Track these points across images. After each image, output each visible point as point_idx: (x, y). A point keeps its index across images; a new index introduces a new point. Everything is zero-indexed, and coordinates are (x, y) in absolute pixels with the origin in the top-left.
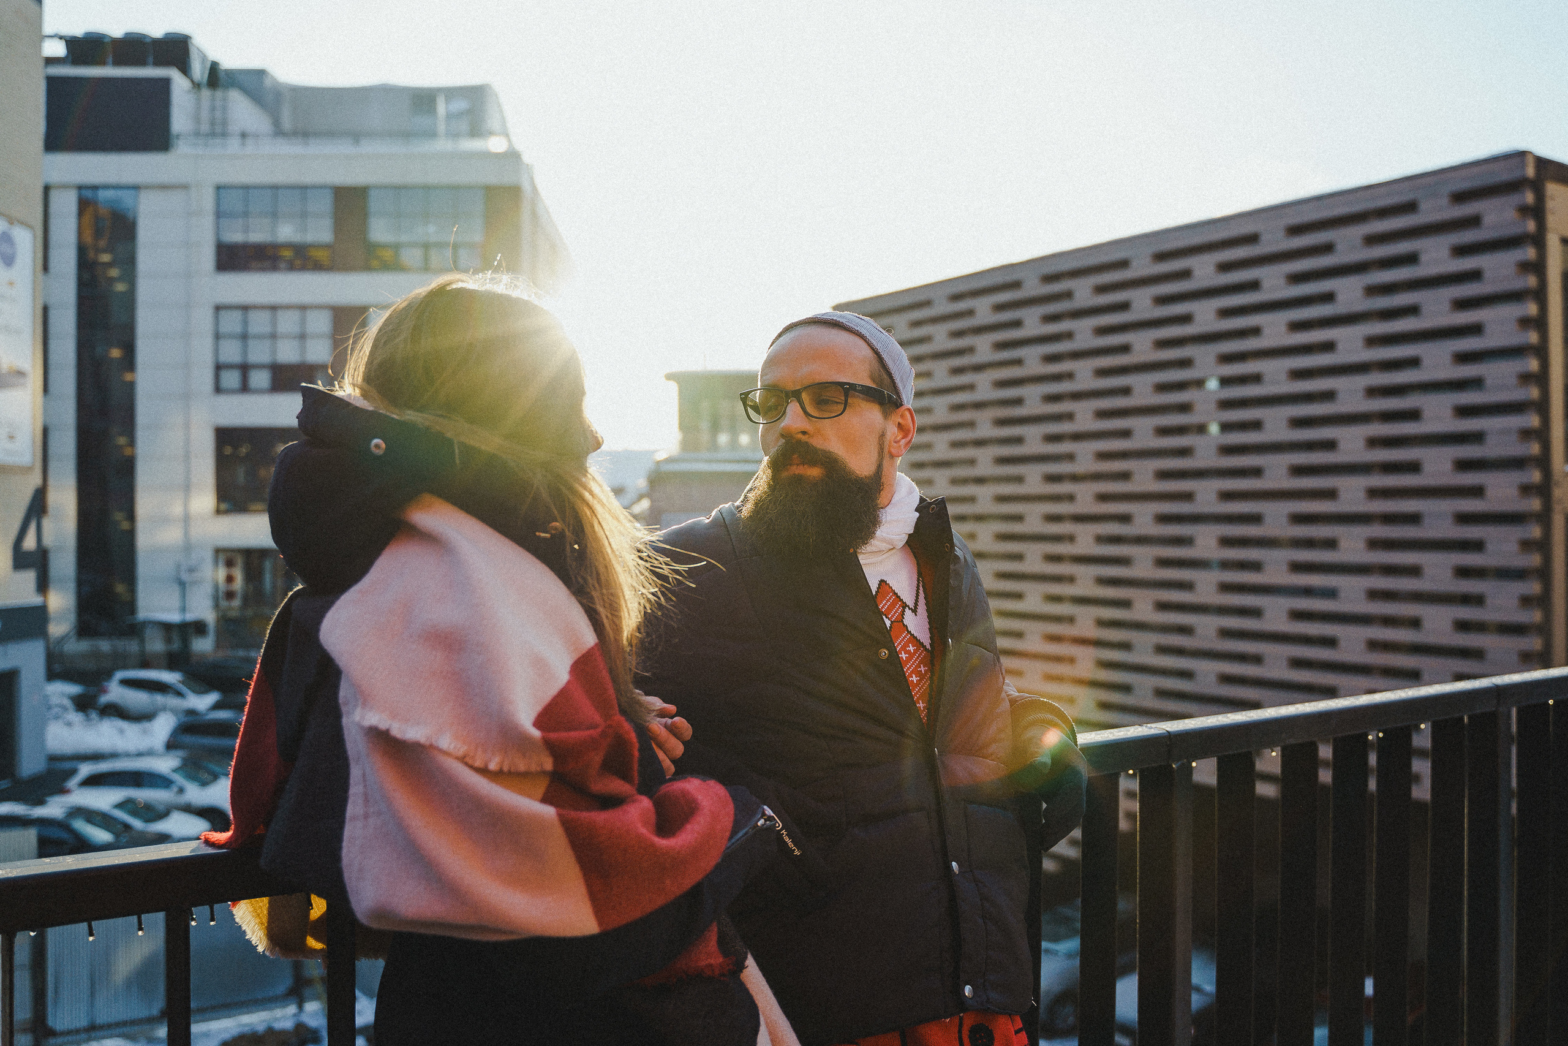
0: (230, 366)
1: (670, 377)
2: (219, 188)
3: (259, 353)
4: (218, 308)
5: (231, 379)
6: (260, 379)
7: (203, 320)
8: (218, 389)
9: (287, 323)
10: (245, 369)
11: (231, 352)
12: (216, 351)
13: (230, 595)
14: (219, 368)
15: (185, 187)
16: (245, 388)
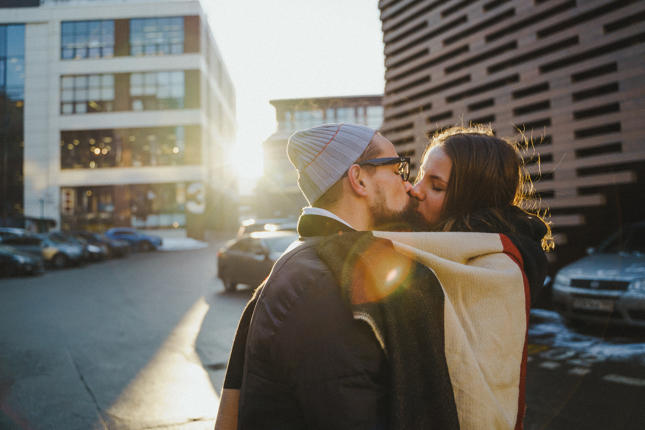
0: (68, 103)
1: (272, 102)
2: (63, 23)
3: (81, 96)
4: (62, 77)
5: (68, 108)
6: (81, 108)
7: (55, 81)
8: (62, 113)
9: (94, 81)
10: (74, 103)
11: (68, 96)
12: (61, 96)
13: (68, 209)
14: (62, 104)
15: (46, 23)
16: (74, 112)
